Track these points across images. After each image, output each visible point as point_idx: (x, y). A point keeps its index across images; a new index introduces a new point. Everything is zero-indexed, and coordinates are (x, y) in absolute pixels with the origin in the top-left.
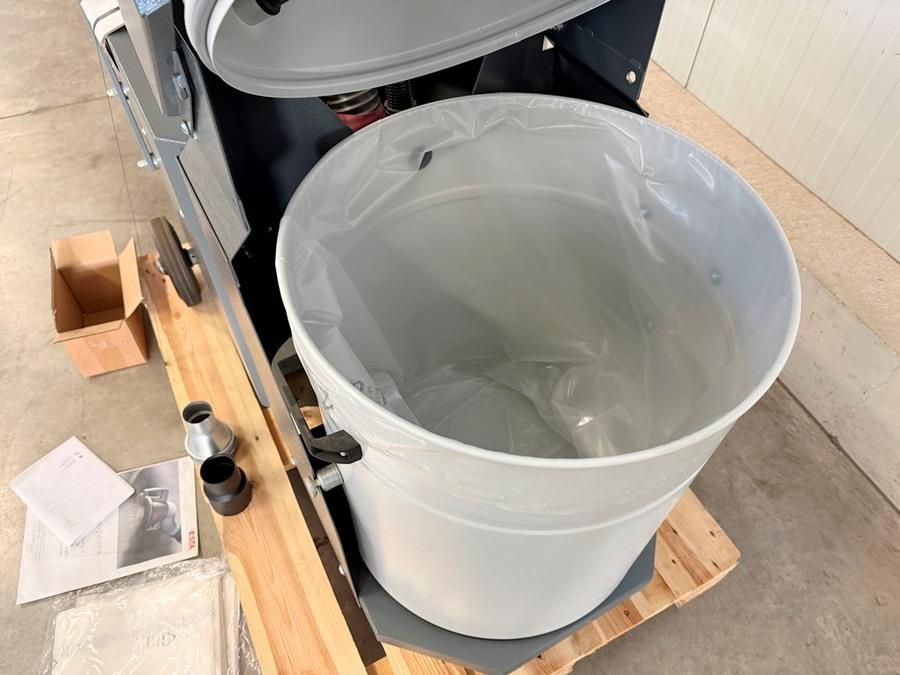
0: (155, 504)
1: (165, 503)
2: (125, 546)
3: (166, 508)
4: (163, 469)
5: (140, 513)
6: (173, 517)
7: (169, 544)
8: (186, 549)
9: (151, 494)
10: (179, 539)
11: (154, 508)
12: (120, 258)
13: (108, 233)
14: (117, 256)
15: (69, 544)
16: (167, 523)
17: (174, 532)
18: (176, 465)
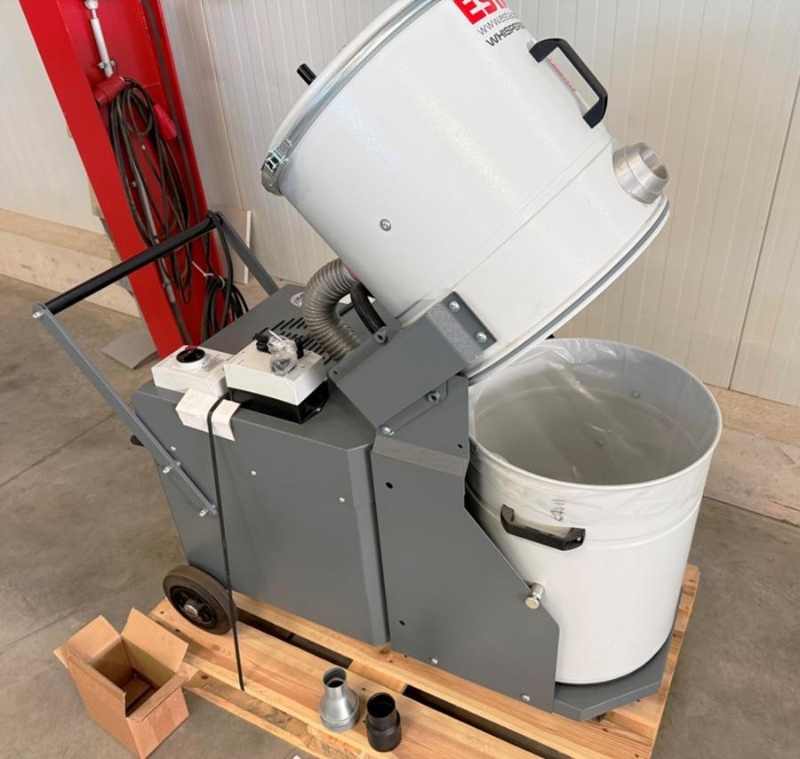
12: (124, 634)
13: (101, 618)
14: (120, 633)
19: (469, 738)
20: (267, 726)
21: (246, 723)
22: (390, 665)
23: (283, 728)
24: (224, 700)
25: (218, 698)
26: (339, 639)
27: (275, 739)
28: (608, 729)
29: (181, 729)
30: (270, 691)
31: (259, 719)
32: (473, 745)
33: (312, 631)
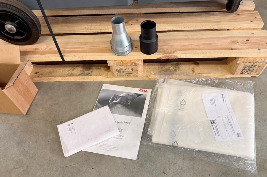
0: (118, 100)
1: (120, 96)
2: (132, 113)
3: (123, 96)
4: (102, 95)
5: (119, 106)
6: (129, 95)
7: (140, 99)
8: (148, 94)
9: (112, 100)
10: (141, 95)
11: (120, 101)
15: (119, 133)
16: (129, 98)
17: (136, 96)
18: (104, 90)
21: (71, 82)
22: (132, 26)
23: (91, 76)
24: (53, 77)
25: (49, 78)
27: (89, 83)
28: (239, 14)
29: (38, 97)
31: (76, 77)
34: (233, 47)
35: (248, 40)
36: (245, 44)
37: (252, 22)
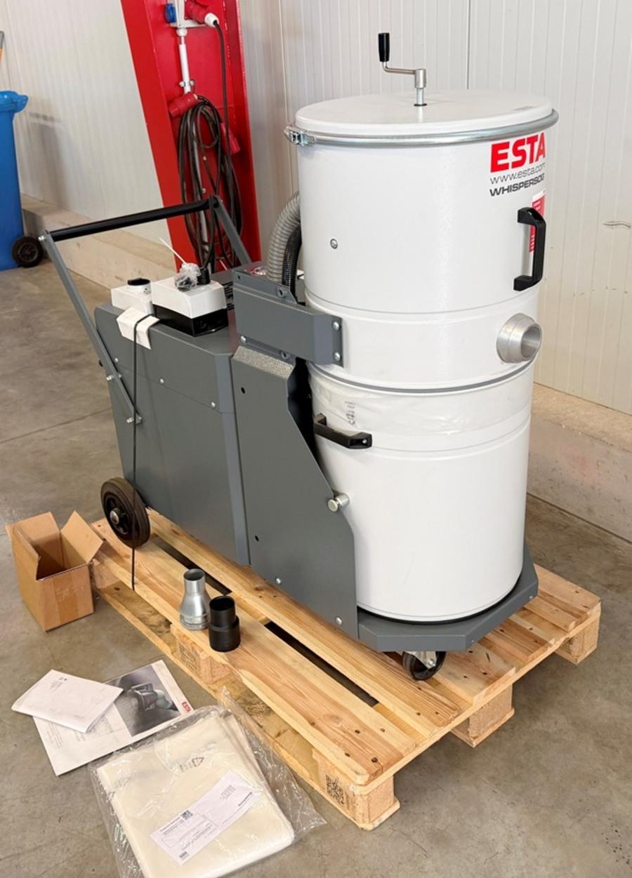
0: (144, 694)
1: (153, 691)
2: (133, 722)
3: (156, 694)
4: (141, 672)
5: (134, 702)
6: (164, 698)
7: (167, 714)
8: (183, 714)
9: (137, 689)
10: (175, 709)
11: (145, 697)
12: (62, 531)
13: (50, 514)
14: (60, 529)
15: (84, 731)
16: (160, 702)
17: (169, 706)
18: (151, 668)
19: (294, 661)
20: (148, 633)
21: (135, 629)
22: (259, 600)
23: (159, 636)
24: (124, 607)
25: (121, 605)
26: (226, 572)
27: (150, 644)
28: (423, 689)
30: (152, 592)
31: (144, 626)
32: (295, 667)
33: (209, 562)
34: (319, 723)
35: (357, 732)
36: (343, 734)
37: (419, 714)
